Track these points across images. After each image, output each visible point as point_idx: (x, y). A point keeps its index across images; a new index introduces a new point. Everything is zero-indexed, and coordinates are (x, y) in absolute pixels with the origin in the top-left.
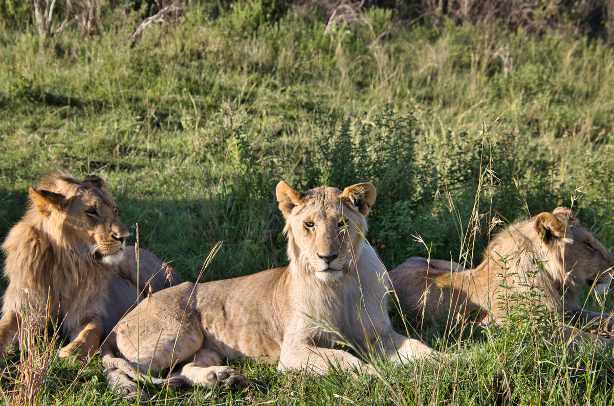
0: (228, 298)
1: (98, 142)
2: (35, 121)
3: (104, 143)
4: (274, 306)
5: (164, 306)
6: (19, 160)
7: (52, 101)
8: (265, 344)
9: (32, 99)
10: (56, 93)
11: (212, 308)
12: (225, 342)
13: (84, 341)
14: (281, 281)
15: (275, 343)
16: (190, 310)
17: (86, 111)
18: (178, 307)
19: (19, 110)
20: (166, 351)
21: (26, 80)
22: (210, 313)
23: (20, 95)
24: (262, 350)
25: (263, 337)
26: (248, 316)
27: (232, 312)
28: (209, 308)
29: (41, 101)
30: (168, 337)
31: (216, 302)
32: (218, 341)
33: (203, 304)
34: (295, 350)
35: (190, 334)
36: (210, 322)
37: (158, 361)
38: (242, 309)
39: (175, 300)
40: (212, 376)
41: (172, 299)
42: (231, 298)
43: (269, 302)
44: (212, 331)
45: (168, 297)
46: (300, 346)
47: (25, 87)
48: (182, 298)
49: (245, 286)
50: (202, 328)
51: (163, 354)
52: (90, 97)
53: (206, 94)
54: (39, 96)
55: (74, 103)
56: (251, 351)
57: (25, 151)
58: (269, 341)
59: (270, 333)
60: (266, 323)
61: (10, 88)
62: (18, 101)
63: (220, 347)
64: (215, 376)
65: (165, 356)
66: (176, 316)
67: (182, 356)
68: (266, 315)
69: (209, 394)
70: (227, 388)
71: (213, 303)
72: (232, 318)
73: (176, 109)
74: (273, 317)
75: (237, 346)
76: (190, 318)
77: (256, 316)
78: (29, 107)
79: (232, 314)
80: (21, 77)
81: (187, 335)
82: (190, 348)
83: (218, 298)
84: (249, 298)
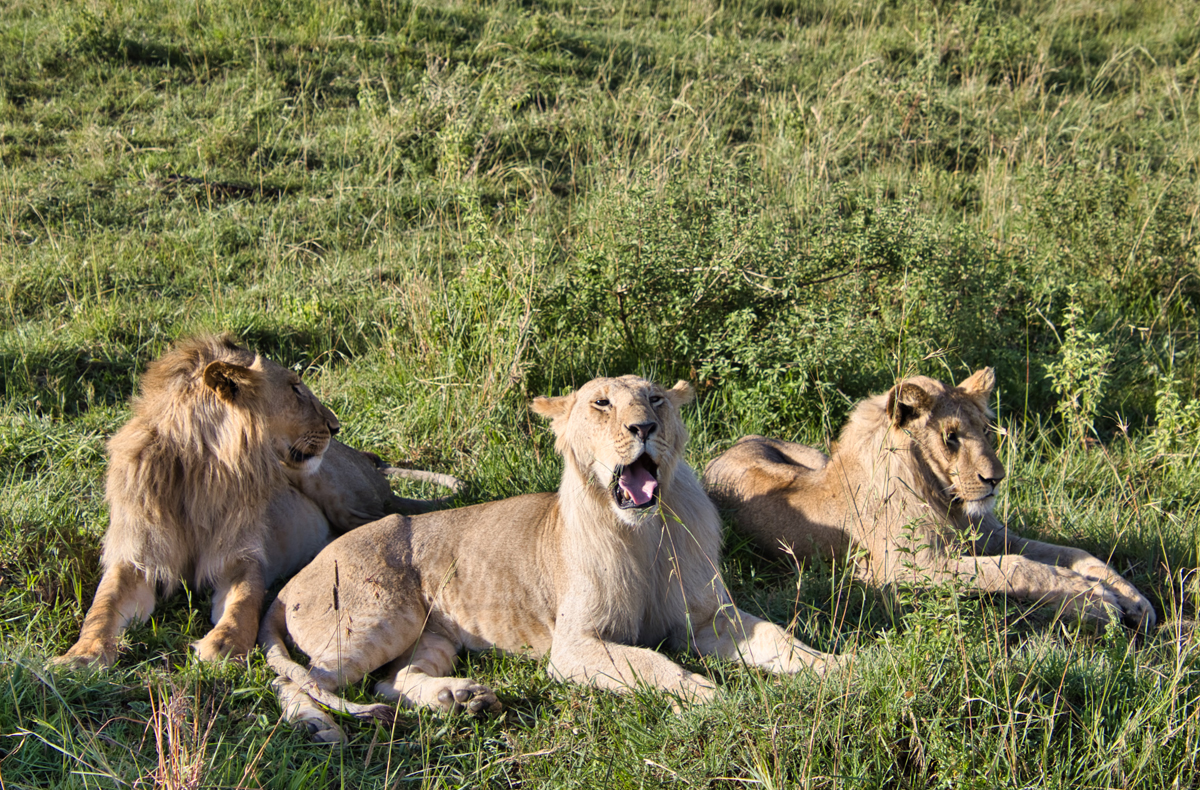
0: (462, 543)
1: (220, 142)
2: (113, 98)
3: (230, 146)
4: (539, 566)
5: (361, 562)
6: (94, 183)
7: (140, 56)
8: (523, 625)
9: (105, 53)
10: (144, 39)
11: (437, 563)
12: (459, 623)
13: (233, 624)
14: (548, 523)
15: (541, 624)
16: (402, 568)
17: (195, 73)
18: (383, 564)
19: (85, 75)
20: (368, 646)
21: (94, 19)
22: (435, 572)
23: (85, 48)
24: (519, 635)
25: (520, 613)
26: (495, 577)
27: (470, 569)
28: (432, 563)
29: (120, 56)
30: (371, 619)
31: (443, 553)
32: (448, 621)
33: (423, 556)
34: (573, 647)
35: (404, 612)
36: (434, 589)
37: (358, 664)
38: (484, 564)
39: (378, 549)
40: (445, 695)
41: (372, 548)
42: (467, 544)
43: (531, 559)
44: (438, 603)
45: (367, 544)
46: (581, 640)
47: (93, 32)
48: (388, 547)
49: (489, 521)
50: (422, 599)
51: (365, 651)
52: (202, 45)
53: (396, 28)
54: (116, 48)
55: (177, 58)
56: (500, 636)
57: (101, 165)
58: (531, 620)
59: (533, 608)
60: (527, 593)
61: (68, 35)
62: (82, 58)
63: (451, 629)
64: (451, 695)
65: (368, 655)
66: (381, 579)
67: (393, 651)
68: (525, 578)
69: (443, 730)
70: (471, 715)
71: (439, 555)
72: (469, 579)
73: (346, 62)
74: (538, 583)
75: (476, 629)
76: (404, 583)
77: (508, 578)
78: (102, 68)
79: (469, 572)
80: (85, 16)
81: (399, 612)
82: (405, 635)
83: (445, 546)
84: (495, 544)
